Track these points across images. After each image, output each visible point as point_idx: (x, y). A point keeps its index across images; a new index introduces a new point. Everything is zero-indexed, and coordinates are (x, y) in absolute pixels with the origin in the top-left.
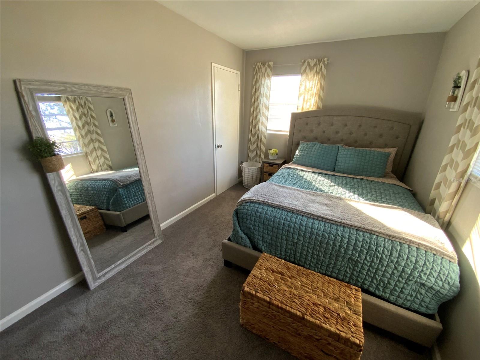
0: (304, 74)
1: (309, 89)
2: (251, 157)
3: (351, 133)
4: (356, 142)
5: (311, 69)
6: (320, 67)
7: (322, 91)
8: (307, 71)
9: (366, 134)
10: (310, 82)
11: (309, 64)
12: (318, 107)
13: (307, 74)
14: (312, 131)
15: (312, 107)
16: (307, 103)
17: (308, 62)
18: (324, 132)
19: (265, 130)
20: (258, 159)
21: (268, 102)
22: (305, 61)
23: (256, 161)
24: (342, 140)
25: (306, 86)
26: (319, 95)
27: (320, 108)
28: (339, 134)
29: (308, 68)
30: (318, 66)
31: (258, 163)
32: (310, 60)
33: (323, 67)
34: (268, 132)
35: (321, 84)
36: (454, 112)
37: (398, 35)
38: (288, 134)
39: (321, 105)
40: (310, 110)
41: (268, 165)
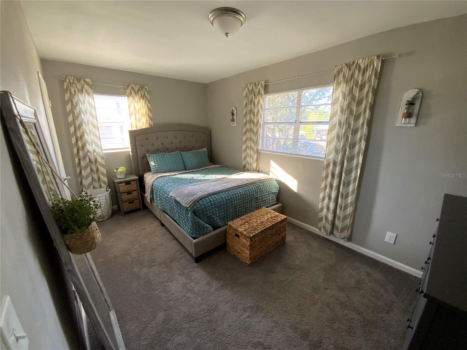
0: (130, 96)
1: (139, 110)
2: (86, 185)
3: (181, 142)
4: (185, 148)
5: (136, 93)
6: (144, 93)
7: (150, 112)
8: (132, 94)
9: (189, 142)
10: (138, 104)
11: (133, 88)
12: (150, 125)
13: (133, 97)
14: (153, 145)
15: (145, 125)
16: (139, 122)
17: (132, 87)
18: (162, 144)
19: (101, 151)
20: (96, 185)
21: (95, 121)
22: (128, 86)
23: (94, 188)
24: (177, 148)
25: (135, 107)
26: (149, 115)
27: (152, 126)
28: (174, 144)
29: (132, 92)
30: (142, 92)
31: (99, 189)
32: (133, 86)
33: (146, 93)
34: (104, 152)
35: (148, 106)
36: (235, 126)
37: (190, 81)
38: (130, 150)
39: (152, 123)
40: (144, 127)
41: (124, 184)
